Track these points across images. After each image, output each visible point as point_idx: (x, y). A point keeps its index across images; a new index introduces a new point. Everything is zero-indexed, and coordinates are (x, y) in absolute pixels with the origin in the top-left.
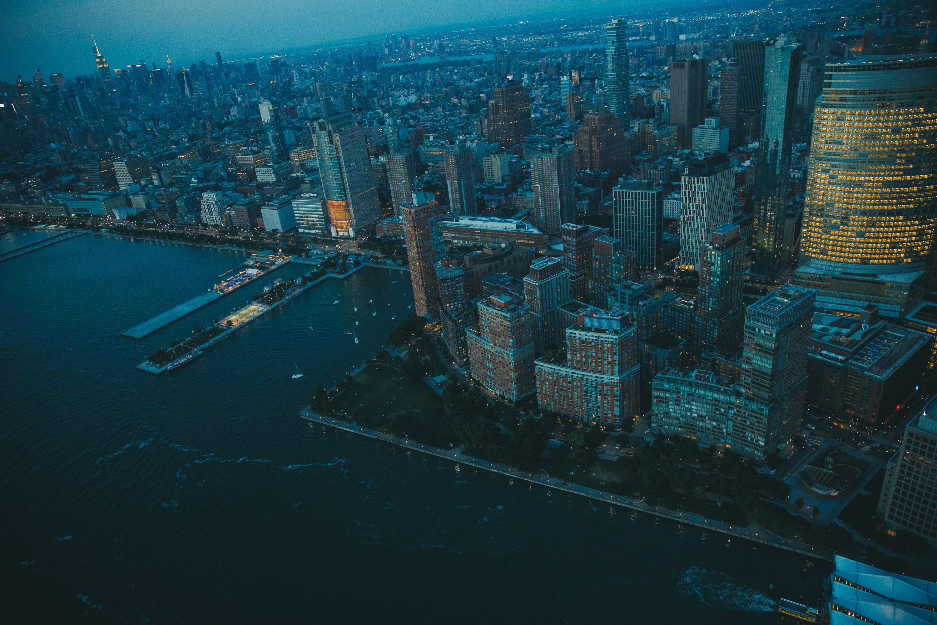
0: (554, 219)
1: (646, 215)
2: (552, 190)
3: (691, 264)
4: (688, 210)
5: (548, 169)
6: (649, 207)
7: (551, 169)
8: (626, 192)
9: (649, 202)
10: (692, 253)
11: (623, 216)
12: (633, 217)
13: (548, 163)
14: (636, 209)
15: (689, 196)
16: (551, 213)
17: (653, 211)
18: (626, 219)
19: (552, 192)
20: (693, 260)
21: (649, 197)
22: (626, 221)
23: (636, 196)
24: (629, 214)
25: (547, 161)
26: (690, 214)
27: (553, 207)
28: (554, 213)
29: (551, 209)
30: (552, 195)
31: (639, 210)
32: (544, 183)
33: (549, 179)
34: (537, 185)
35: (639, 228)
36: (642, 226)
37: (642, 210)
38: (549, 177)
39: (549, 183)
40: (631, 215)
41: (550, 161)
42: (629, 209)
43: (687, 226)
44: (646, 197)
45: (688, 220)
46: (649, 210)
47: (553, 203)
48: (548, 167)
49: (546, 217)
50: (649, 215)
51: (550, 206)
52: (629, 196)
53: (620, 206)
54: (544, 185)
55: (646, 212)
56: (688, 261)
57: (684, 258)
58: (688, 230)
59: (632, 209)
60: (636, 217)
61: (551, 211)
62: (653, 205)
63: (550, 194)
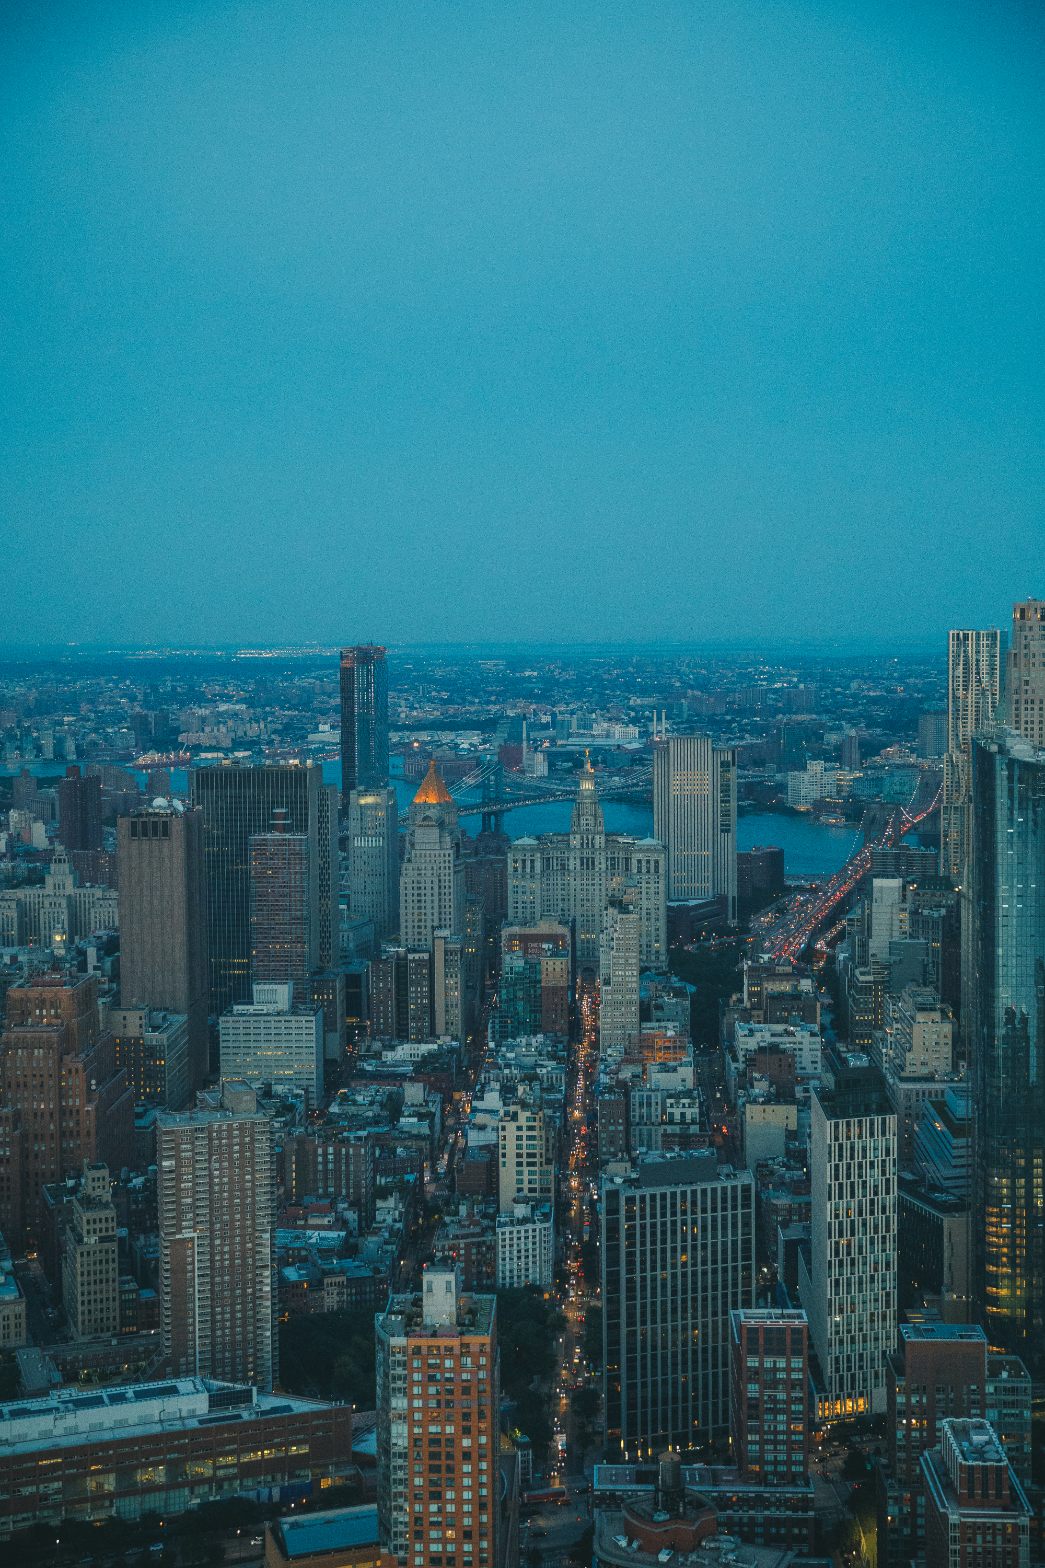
0: (245, 1356)
1: (725, 1261)
2: (243, 1244)
3: (861, 1395)
4: (847, 1227)
5: (231, 1167)
6: (734, 1234)
7: (242, 1167)
8: (663, 1196)
9: (734, 1217)
10: (861, 1355)
11: (654, 1279)
12: (684, 1275)
13: (231, 1146)
14: (694, 1248)
15: (849, 1177)
16: (233, 1334)
17: (746, 1242)
18: (664, 1286)
19: (244, 1251)
20: (865, 1380)
21: (734, 1199)
22: (664, 1294)
23: (694, 1203)
24: (674, 1266)
25: (231, 1137)
26: (853, 1234)
27: (244, 1311)
28: (244, 1333)
29: (233, 1318)
30: (244, 1264)
31: (704, 1247)
32: (212, 1225)
33: (231, 1206)
34: (187, 1234)
35: (705, 1307)
36: (715, 1298)
37: (714, 1245)
38: (231, 1198)
39: (232, 1220)
40: (679, 1270)
41: (241, 1136)
42: (674, 1250)
43: (847, 1270)
44: (724, 1200)
45: (849, 1254)
46: (734, 1243)
47: (244, 1294)
48: (231, 1159)
49: (213, 1352)
50: (735, 1260)
51: (233, 1305)
52: (674, 1205)
53: (643, 1244)
54: (212, 1231)
55: (724, 1252)
56: (853, 1388)
57: (841, 1377)
58: (849, 1285)
59: (684, 1250)
60: (694, 1274)
61: (233, 1328)
62: (746, 1224)
63: (232, 1260)
